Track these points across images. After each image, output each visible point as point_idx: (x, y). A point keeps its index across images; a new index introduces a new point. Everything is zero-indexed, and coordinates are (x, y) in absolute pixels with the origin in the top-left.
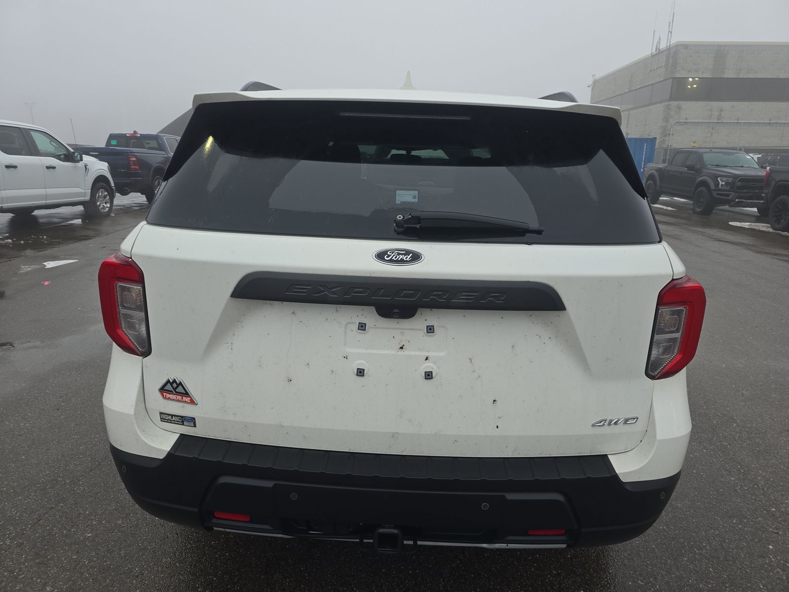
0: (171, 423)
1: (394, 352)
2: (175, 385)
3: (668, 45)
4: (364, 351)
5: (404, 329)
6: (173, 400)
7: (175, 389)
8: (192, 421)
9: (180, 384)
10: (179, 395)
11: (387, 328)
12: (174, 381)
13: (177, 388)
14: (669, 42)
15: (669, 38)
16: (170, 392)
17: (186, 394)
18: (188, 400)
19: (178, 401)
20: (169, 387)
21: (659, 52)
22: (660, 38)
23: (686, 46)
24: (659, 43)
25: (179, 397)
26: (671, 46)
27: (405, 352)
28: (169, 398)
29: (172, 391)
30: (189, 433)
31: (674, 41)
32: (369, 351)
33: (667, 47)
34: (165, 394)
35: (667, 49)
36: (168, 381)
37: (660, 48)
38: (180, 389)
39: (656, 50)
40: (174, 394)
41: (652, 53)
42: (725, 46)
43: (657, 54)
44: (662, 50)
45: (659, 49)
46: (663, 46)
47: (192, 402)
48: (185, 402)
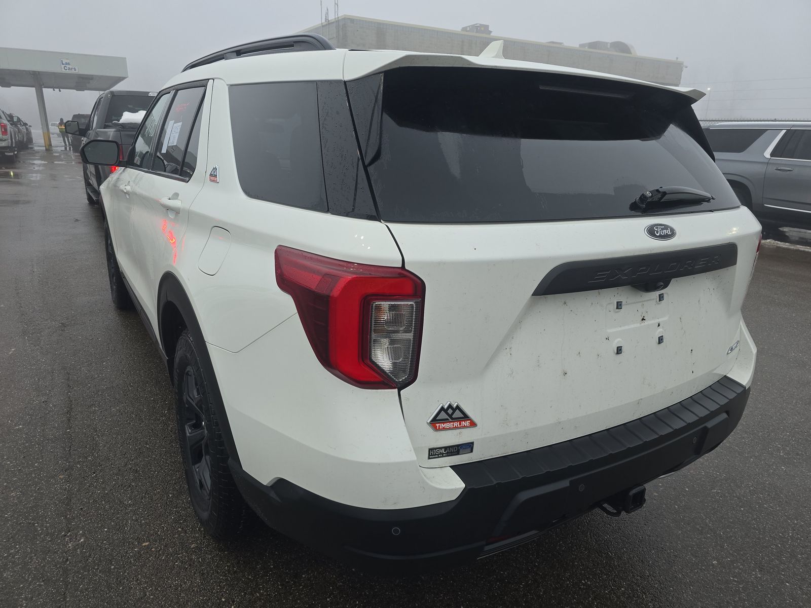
0: (443, 457)
1: (638, 325)
2: (450, 411)
3: (337, 17)
4: (620, 329)
5: (643, 301)
6: (450, 429)
7: (450, 416)
8: (469, 447)
9: (458, 407)
10: (455, 421)
11: (635, 303)
12: (450, 406)
13: (453, 413)
14: (336, 14)
15: (336, 10)
16: (444, 421)
17: (466, 417)
18: (467, 423)
19: (456, 428)
20: (443, 415)
21: (329, 24)
22: (327, 9)
23: (352, 20)
24: (327, 13)
25: (456, 424)
26: (339, 18)
27: (646, 323)
28: (444, 429)
29: (448, 419)
30: (463, 462)
31: (341, 14)
32: (623, 328)
33: (335, 18)
34: (438, 425)
35: (336, 21)
36: (442, 409)
37: (329, 19)
38: (457, 414)
39: (326, 21)
40: (450, 422)
41: (322, 23)
42: (383, 24)
43: (327, 25)
44: (331, 22)
45: (328, 21)
46: (332, 17)
47: (473, 424)
48: (465, 427)
